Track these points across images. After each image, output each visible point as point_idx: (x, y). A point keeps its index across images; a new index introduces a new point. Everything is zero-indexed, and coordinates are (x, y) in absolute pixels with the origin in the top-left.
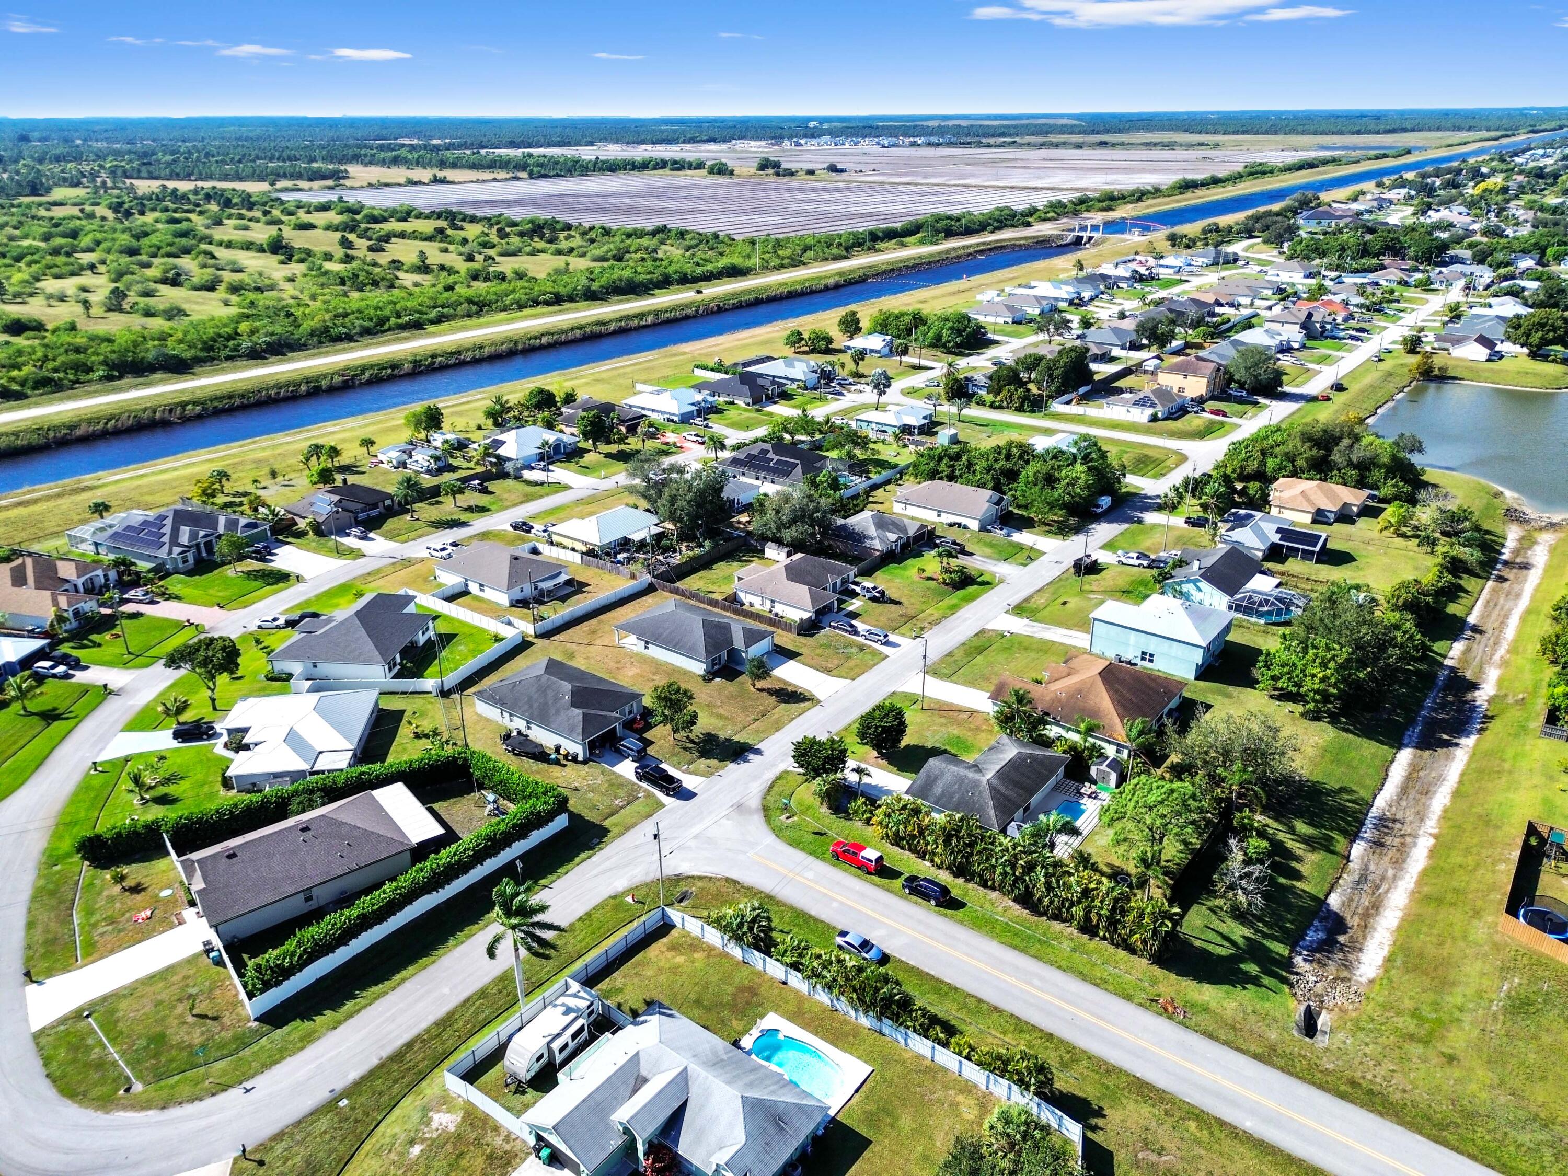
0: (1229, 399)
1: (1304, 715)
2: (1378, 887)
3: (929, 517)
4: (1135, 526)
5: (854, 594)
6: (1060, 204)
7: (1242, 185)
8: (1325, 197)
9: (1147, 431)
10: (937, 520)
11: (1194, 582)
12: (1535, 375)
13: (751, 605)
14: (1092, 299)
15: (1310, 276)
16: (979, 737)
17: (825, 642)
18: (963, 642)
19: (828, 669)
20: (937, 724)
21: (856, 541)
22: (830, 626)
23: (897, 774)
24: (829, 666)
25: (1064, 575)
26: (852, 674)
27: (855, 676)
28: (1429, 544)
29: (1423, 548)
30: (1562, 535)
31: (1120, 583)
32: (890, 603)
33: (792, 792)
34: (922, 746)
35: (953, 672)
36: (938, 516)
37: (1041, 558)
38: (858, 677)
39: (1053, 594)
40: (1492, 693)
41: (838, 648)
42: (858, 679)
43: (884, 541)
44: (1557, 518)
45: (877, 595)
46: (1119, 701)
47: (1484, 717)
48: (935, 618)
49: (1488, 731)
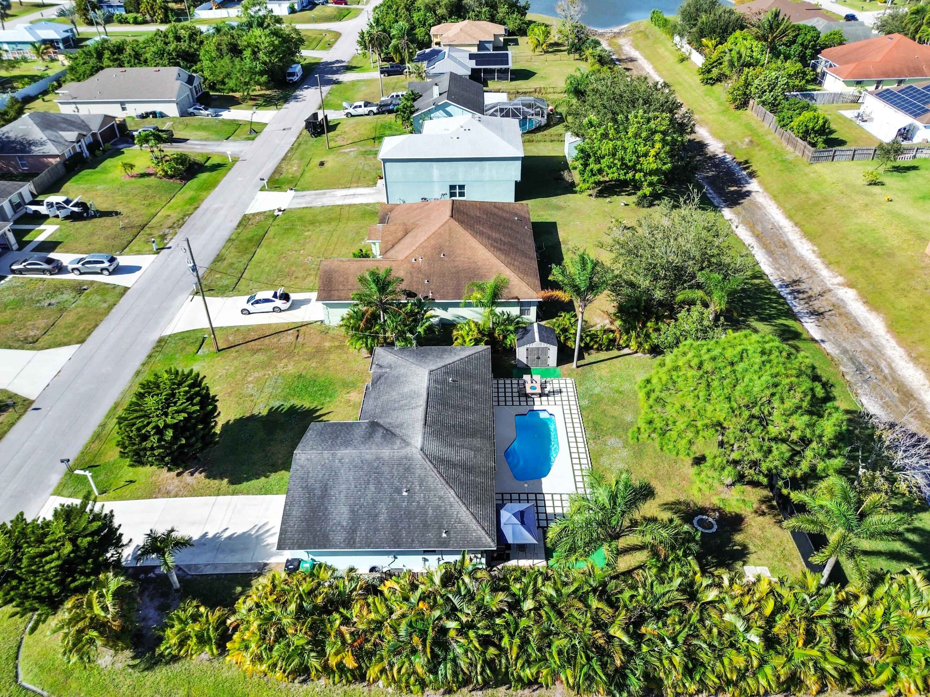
3: (111, 111)
4: (336, 86)
9: (292, 20)
10: (122, 113)
11: (443, 107)
16: (330, 363)
17: (12, 298)
18: (227, 238)
19: (30, 340)
20: (256, 367)
21: (17, 151)
22: (13, 272)
23: (234, 493)
24: (32, 333)
25: (301, 139)
26: (77, 333)
27: (83, 335)
28: (576, 51)
29: (572, 56)
30: (631, 37)
31: (363, 131)
32: (100, 216)
33: (15, 644)
34: (252, 418)
35: (235, 280)
36: (124, 109)
37: (265, 130)
38: (89, 335)
39: (302, 159)
40: (721, 145)
41: (38, 301)
42: (90, 339)
43: (60, 143)
44: (616, 30)
45: (76, 209)
46: (492, 245)
47: (739, 164)
48: (175, 220)
49: (759, 173)
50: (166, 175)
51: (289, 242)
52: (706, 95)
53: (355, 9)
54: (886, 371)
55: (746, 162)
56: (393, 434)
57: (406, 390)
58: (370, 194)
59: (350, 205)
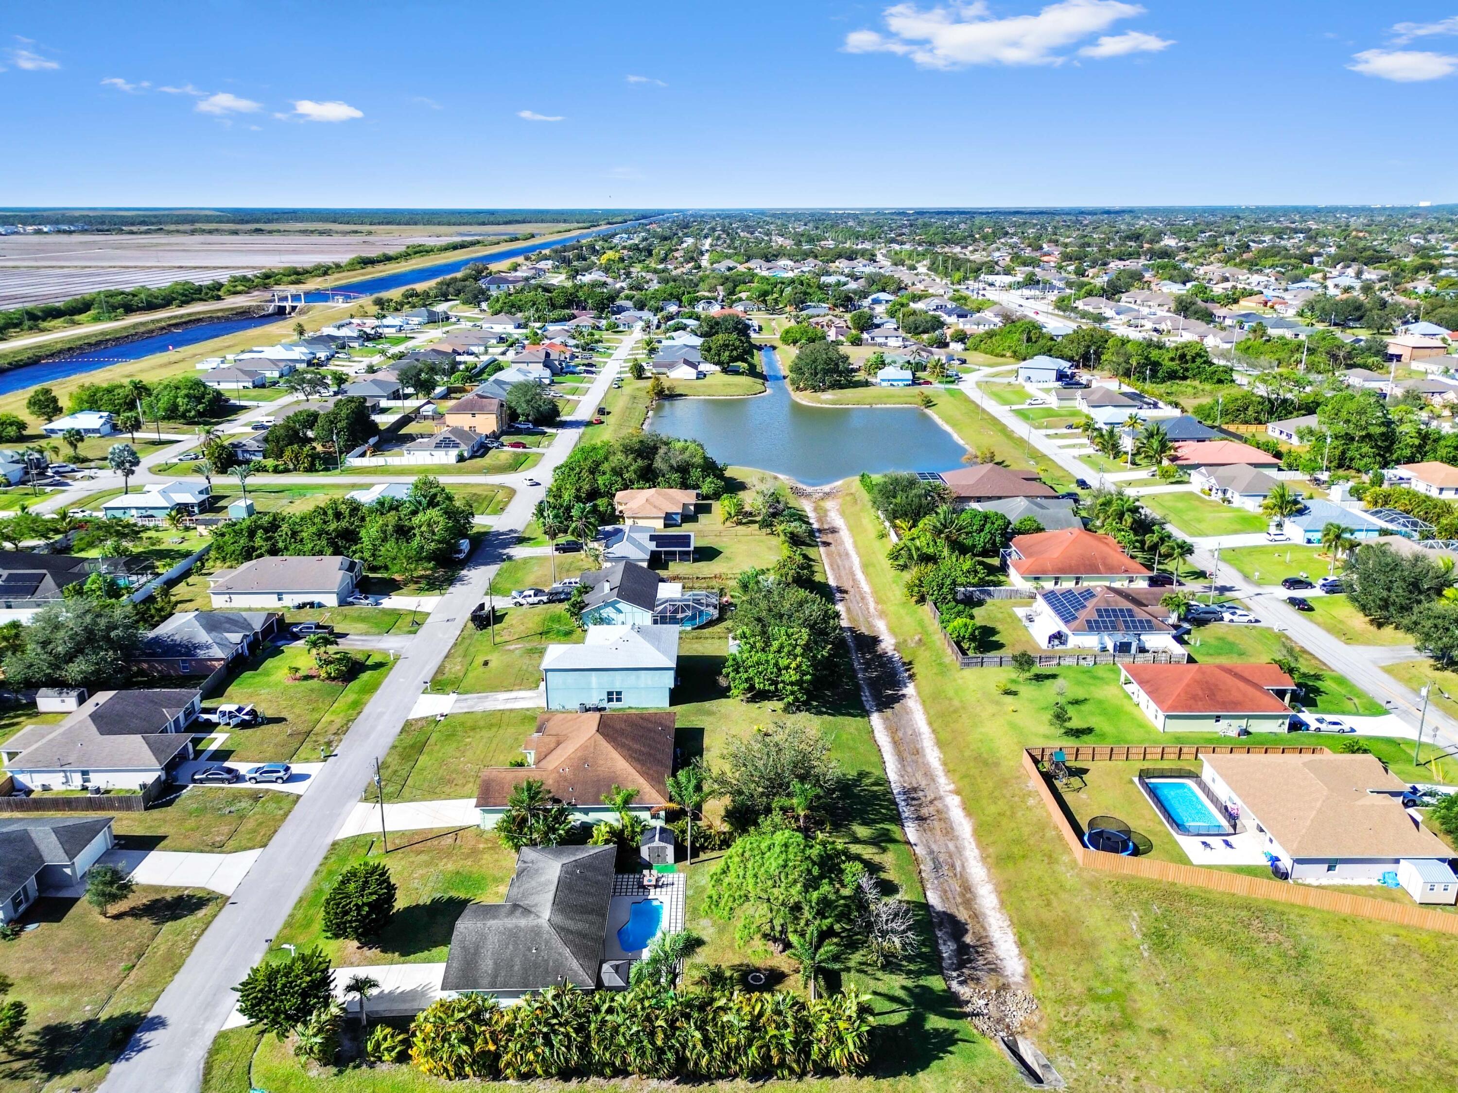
0: (519, 432)
1: (786, 710)
2: (953, 866)
3: (270, 603)
4: (505, 565)
5: (210, 727)
6: (245, 279)
7: (413, 261)
8: (494, 267)
9: (460, 472)
10: (279, 605)
11: (613, 604)
12: (736, 385)
13: (46, 788)
14: (328, 359)
15: (519, 326)
16: (483, 862)
17: (195, 806)
18: (390, 745)
19: (217, 844)
20: (420, 866)
21: (182, 655)
22: (194, 781)
23: (404, 963)
24: (218, 839)
25: (465, 632)
26: (259, 838)
27: (265, 840)
28: (767, 526)
29: (764, 530)
30: (840, 500)
31: (531, 625)
32: (268, 723)
33: (247, 1065)
34: (418, 905)
35: (399, 787)
36: (280, 599)
37: (428, 621)
38: (270, 840)
39: (465, 656)
40: (893, 641)
41: (219, 809)
42: (271, 843)
43: (225, 645)
44: (827, 488)
45: (247, 717)
46: (631, 756)
47: (904, 664)
48: (339, 726)
49: (918, 677)
50: (330, 678)
51: (450, 749)
52: (894, 582)
53: (534, 454)
54: (958, 869)
55: (910, 663)
56: (530, 912)
57: (543, 879)
58: (531, 698)
59: (511, 710)
